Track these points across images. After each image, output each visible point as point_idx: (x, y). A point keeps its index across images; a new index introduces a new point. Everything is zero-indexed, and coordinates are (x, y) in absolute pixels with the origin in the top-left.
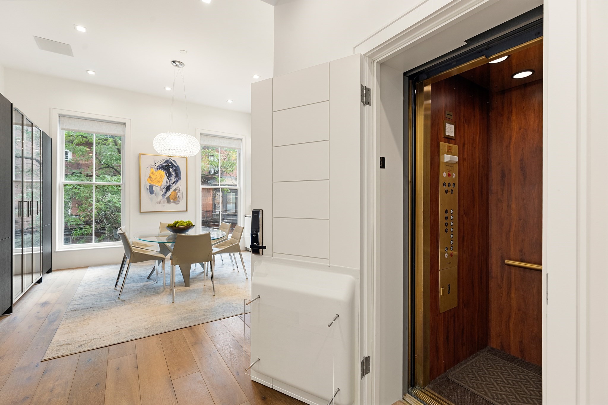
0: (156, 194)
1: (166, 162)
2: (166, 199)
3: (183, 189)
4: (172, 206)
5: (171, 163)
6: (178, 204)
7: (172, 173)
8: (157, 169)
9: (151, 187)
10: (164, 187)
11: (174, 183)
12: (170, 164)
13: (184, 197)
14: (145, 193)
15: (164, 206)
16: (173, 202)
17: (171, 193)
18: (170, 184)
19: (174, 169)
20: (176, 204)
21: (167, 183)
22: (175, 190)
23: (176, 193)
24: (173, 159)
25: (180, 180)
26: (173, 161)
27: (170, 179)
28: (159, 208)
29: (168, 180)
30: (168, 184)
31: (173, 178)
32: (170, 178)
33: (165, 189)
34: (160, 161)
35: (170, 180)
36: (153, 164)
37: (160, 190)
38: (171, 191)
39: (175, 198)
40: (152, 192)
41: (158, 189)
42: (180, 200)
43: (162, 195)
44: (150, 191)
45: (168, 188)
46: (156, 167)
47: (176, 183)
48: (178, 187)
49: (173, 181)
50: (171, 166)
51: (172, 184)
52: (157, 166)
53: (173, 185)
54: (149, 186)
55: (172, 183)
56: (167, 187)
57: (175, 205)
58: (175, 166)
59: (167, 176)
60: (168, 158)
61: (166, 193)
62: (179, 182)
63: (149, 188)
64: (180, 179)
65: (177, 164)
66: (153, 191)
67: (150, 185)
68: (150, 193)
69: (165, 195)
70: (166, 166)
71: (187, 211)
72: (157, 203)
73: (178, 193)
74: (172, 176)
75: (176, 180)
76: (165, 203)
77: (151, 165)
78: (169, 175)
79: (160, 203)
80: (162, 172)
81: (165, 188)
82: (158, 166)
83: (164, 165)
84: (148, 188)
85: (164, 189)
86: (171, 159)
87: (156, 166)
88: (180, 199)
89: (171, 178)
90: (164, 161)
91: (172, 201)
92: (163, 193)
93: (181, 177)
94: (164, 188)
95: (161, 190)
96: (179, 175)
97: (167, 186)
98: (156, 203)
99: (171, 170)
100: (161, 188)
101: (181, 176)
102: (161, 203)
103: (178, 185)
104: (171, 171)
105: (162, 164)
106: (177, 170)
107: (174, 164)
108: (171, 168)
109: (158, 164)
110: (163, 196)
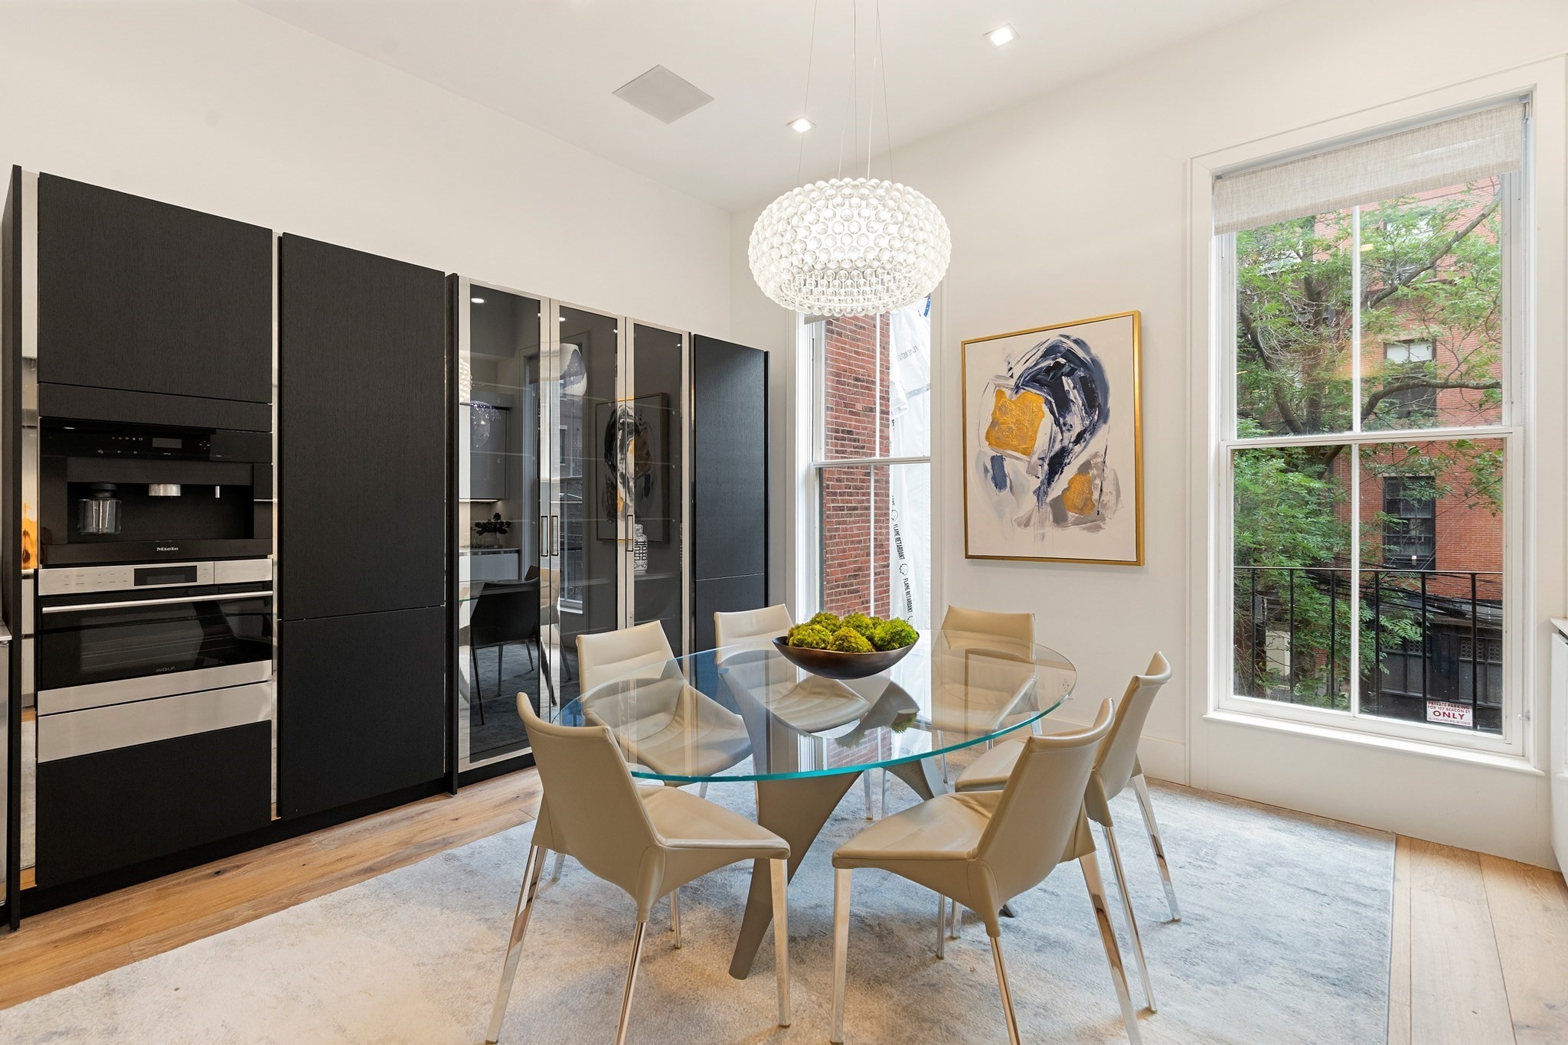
0: (1014, 488)
1: (1051, 351)
2: (1049, 509)
3: (1120, 464)
4: (1072, 540)
5: (1069, 355)
6: (1098, 528)
7: (1072, 397)
8: (1017, 388)
9: (997, 462)
10: (1042, 459)
11: (1080, 438)
12: (1062, 361)
13: (1122, 497)
14: (980, 486)
15: (1043, 536)
16: (1076, 523)
17: (1071, 482)
18: (1066, 442)
19: (1081, 378)
20: (1089, 529)
21: (1054, 441)
22: (1085, 467)
23: (1091, 482)
24: (1075, 333)
25: (1105, 422)
26: (1076, 342)
27: (1065, 424)
28: (1025, 544)
29: (1056, 428)
30: (1057, 447)
31: (1076, 420)
32: (1064, 418)
33: (1046, 467)
34: (1025, 353)
35: (1064, 429)
36: (1004, 373)
37: (1028, 472)
38: (1069, 471)
39: (1085, 505)
40: (1000, 480)
41: (1022, 467)
42: (1107, 513)
43: (1034, 492)
44: (994, 478)
45: (1056, 463)
46: (1012, 382)
47: (1087, 436)
48: (1096, 455)
49: (1078, 428)
50: (1066, 369)
51: (1071, 445)
52: (1016, 377)
53: (1078, 448)
54: (993, 458)
55: (1073, 439)
56: (1052, 459)
57: (1085, 533)
58: (1082, 363)
59: (1052, 412)
60: (1053, 337)
61: (1049, 484)
62: (1103, 431)
63: (993, 466)
64: (1104, 416)
65: (1093, 352)
66: (1005, 476)
67: (995, 454)
68: (993, 485)
69: (1046, 493)
70: (1049, 369)
71: (1138, 562)
72: (1019, 525)
73: (1098, 482)
74: (1073, 409)
75: (1088, 423)
76: (1047, 523)
77: (999, 377)
78: (1062, 405)
79: (1027, 524)
80: (1037, 399)
81: (1047, 461)
82: (1020, 377)
83: (1041, 368)
84: (989, 467)
85: (1041, 466)
86: (1068, 337)
87: (1012, 376)
88: (1104, 506)
89: (1069, 419)
90: (1040, 353)
91: (1072, 515)
92: (1036, 483)
93: (1108, 410)
94: (1041, 462)
95: (1031, 471)
96: (1100, 400)
97: (1052, 454)
98: (1016, 525)
99: (1068, 383)
100: (1032, 462)
101: (1111, 404)
102: (1032, 522)
103: (1096, 444)
104: (1066, 388)
105: (1035, 365)
106: (1092, 381)
107: (1081, 354)
108: (1068, 375)
109: (1018, 371)
110: (1040, 493)
